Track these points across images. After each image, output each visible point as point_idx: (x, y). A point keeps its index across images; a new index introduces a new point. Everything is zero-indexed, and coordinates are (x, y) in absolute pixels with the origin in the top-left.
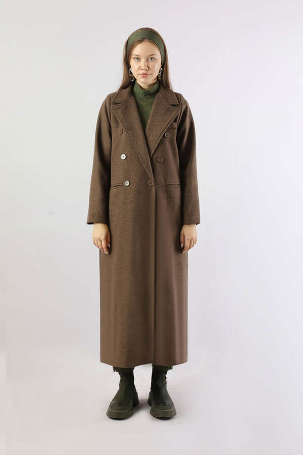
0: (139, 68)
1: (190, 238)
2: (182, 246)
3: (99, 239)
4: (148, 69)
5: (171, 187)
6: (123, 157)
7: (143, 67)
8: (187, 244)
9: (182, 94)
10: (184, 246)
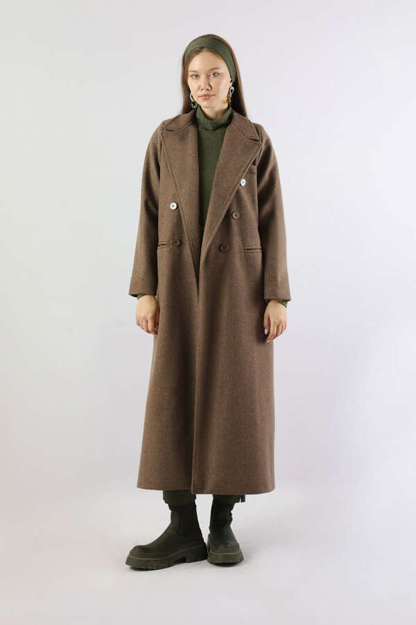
0: (199, 88)
1: (277, 321)
2: (266, 332)
3: (144, 318)
4: (210, 88)
5: (252, 252)
6: (173, 206)
7: (202, 87)
8: (273, 329)
9: (262, 125)
10: (269, 333)
